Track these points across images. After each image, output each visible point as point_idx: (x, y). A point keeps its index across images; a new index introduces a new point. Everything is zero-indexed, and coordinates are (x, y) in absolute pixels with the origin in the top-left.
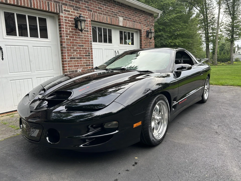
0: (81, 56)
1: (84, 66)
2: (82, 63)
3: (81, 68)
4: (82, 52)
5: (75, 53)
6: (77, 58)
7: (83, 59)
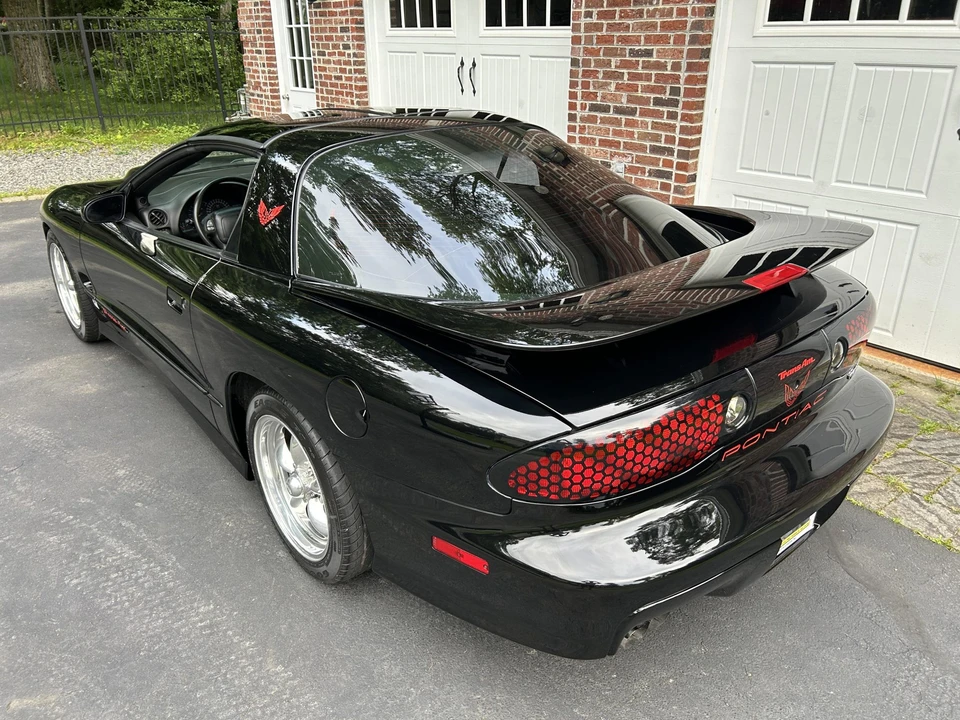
0: (633, 103)
1: (643, 148)
2: (633, 133)
3: (624, 156)
4: (640, 83)
5: (612, 88)
6: (618, 110)
7: (641, 115)
